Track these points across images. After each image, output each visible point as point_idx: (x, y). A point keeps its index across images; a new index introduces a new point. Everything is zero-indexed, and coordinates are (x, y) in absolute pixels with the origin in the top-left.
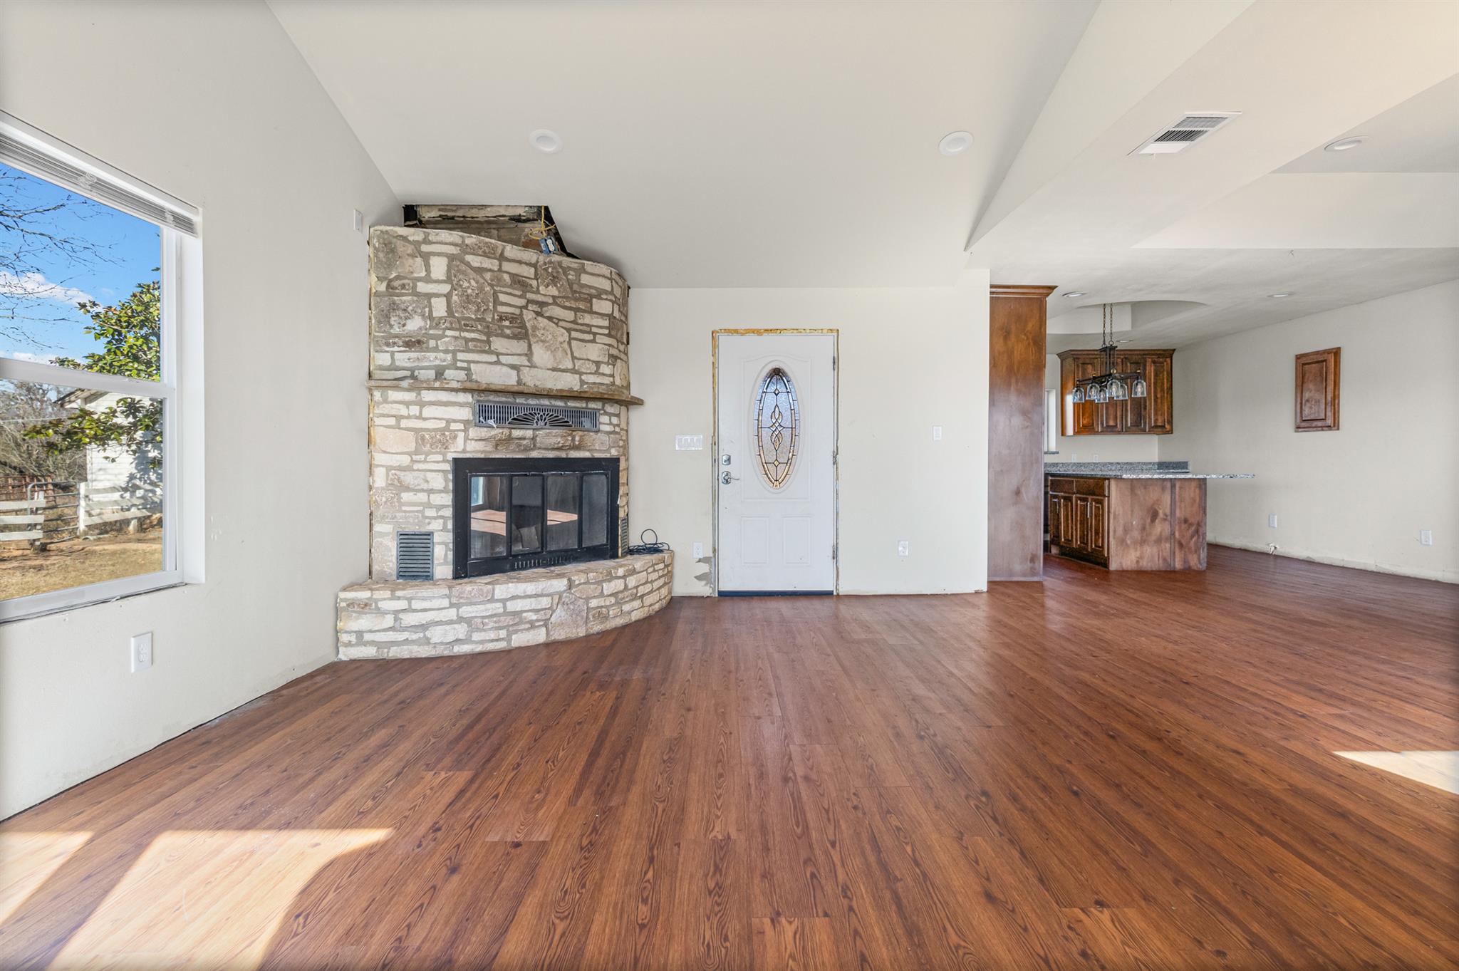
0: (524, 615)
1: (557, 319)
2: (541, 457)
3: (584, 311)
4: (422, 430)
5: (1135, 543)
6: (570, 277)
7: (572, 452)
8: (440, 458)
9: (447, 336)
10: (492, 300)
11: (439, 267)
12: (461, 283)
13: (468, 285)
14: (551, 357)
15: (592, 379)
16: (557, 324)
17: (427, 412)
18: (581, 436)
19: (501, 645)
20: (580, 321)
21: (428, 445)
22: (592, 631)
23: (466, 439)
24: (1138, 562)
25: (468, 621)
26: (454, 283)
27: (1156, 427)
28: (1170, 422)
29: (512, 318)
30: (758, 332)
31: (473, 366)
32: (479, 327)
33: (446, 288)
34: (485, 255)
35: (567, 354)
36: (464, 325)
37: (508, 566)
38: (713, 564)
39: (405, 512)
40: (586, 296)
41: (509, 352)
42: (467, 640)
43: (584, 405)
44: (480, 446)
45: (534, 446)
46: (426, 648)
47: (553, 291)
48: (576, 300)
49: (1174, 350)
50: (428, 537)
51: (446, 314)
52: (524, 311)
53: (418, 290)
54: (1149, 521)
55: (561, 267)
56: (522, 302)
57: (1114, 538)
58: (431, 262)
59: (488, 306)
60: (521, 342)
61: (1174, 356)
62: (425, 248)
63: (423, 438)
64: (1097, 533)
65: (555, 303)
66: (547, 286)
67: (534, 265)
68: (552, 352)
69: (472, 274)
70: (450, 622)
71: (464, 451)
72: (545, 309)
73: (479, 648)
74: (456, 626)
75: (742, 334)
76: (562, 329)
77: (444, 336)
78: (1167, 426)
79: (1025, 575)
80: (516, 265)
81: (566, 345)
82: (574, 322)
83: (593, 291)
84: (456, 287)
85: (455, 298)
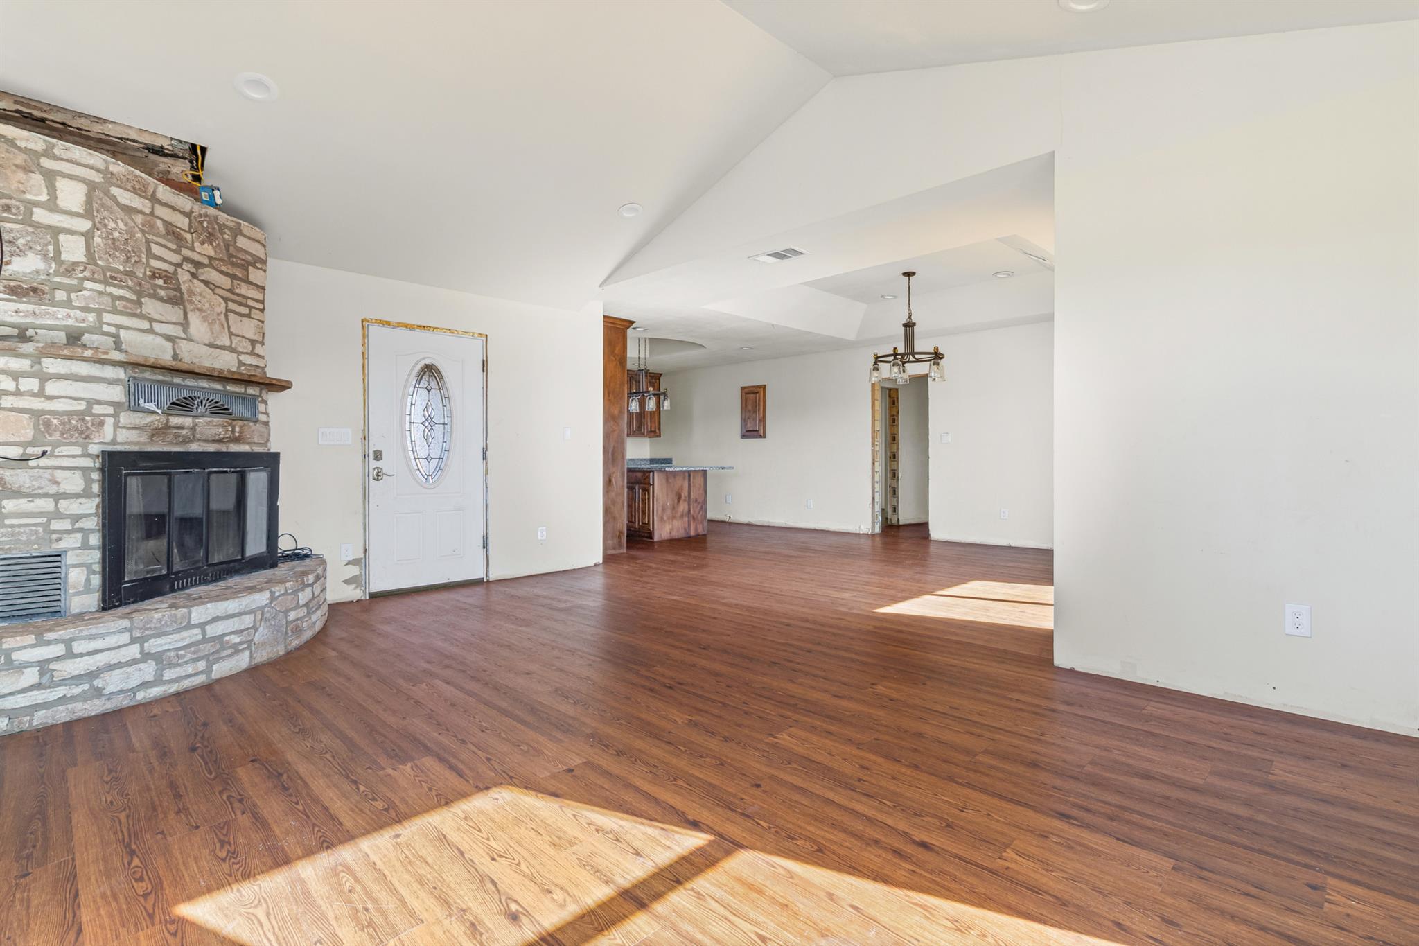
0: (227, 638)
1: (214, 285)
2: (201, 450)
3: (241, 280)
4: (43, 412)
5: (668, 519)
6: (226, 236)
7: (232, 445)
8: (78, 451)
9: (86, 289)
10: (144, 250)
11: (72, 195)
12: (106, 221)
13: (114, 225)
14: (208, 330)
15: (248, 360)
16: (213, 290)
17: (51, 388)
18: (241, 427)
19: (201, 679)
20: (237, 291)
21: (58, 434)
22: (290, 648)
23: (116, 426)
24: (670, 533)
25: (158, 657)
26: (97, 220)
27: (651, 431)
28: (659, 429)
29: (166, 276)
30: (410, 327)
31: (122, 333)
32: (130, 283)
33: (85, 225)
34: (134, 191)
35: (224, 328)
36: (110, 278)
37: (168, 586)
38: (363, 565)
39: (12, 526)
40: (243, 262)
41: (163, 319)
42: (158, 681)
43: (243, 390)
44: (133, 436)
45: (194, 436)
46: (97, 702)
47: (209, 250)
48: (233, 264)
49: (661, 374)
50: (58, 558)
51: (85, 260)
52: (179, 270)
53: (35, 218)
54: (676, 501)
55: (217, 223)
56: (176, 258)
57: (657, 516)
58: (57, 184)
59: (139, 256)
60: (176, 307)
61: (661, 379)
62: (46, 163)
63: (47, 424)
64: (644, 513)
65: (211, 266)
66: (203, 243)
67: (188, 215)
68: (209, 323)
69: (120, 213)
70: (133, 662)
71: (114, 442)
72: (200, 270)
73: (174, 688)
74: (142, 666)
75: (394, 327)
76: (218, 297)
77: (79, 289)
78: (658, 432)
79: (614, 549)
80: (170, 211)
81: (222, 317)
82: (229, 291)
83: (249, 258)
84: (99, 225)
85: (97, 240)
